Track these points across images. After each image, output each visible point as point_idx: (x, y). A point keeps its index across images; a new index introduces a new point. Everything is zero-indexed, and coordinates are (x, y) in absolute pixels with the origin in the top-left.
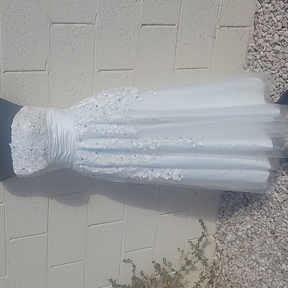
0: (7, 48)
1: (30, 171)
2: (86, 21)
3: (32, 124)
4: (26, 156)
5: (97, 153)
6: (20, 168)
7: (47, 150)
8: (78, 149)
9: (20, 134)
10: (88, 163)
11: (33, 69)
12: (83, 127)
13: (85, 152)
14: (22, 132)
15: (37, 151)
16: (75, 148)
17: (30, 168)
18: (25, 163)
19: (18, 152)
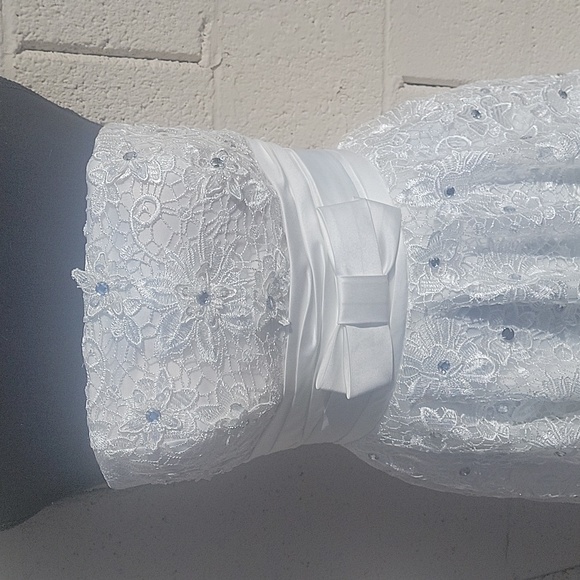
3: (204, 151)
4: (172, 335)
5: (508, 336)
6: (128, 416)
7: (279, 306)
8: (426, 311)
9: (139, 203)
10: (474, 384)
11: (148, 46)
12: (436, 198)
13: (455, 329)
14: (151, 191)
15: (229, 304)
16: (410, 307)
17: (189, 409)
18: (161, 379)
19: (121, 317)
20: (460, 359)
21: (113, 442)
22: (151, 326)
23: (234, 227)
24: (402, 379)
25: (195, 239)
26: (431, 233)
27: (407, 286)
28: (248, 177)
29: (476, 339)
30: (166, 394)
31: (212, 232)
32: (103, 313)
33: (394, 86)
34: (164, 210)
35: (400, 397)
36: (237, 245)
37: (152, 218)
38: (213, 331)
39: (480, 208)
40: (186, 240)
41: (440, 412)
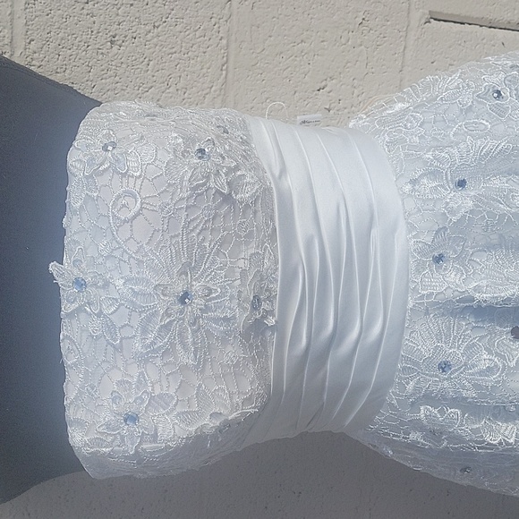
3: (189, 140)
4: (151, 336)
6: (106, 416)
7: (265, 306)
8: (427, 310)
9: (119, 197)
10: (477, 386)
12: (446, 189)
13: (458, 328)
14: (131, 185)
15: (211, 304)
16: (410, 305)
17: (168, 414)
18: (139, 381)
19: (99, 315)
20: (463, 359)
21: (90, 440)
22: (129, 326)
23: (219, 222)
24: (400, 378)
25: (177, 236)
26: (437, 228)
27: (407, 284)
28: (237, 168)
29: (481, 338)
30: (145, 397)
31: (195, 228)
32: (80, 310)
33: (420, 20)
34: (144, 206)
35: (399, 395)
36: (223, 242)
37: (132, 214)
38: (194, 332)
39: (494, 200)
40: (167, 236)
41: (442, 412)
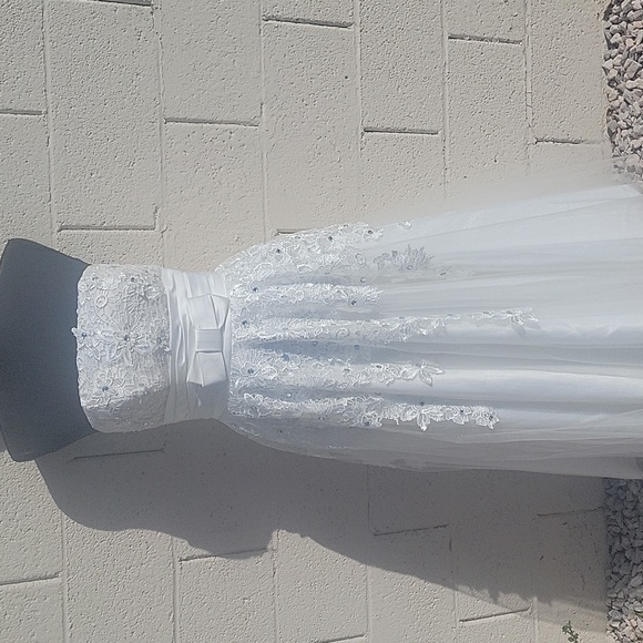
0: (67, 174)
1: (123, 393)
2: (240, 118)
3: (128, 275)
4: (113, 354)
5: (286, 358)
7: (164, 342)
8: (240, 346)
9: (99, 298)
10: (266, 380)
11: (126, 223)
12: (248, 293)
13: (257, 355)
14: (103, 293)
15: (139, 341)
16: (233, 344)
17: (121, 386)
18: (109, 374)
19: (91, 347)
20: (259, 368)
21: (90, 402)
24: (232, 379)
25: (123, 313)
27: (231, 334)
28: (149, 286)
29: (268, 359)
30: (111, 380)
32: (85, 346)
34: (109, 301)
36: (143, 316)
37: (104, 305)
38: (131, 352)
39: (269, 297)
40: (119, 313)
